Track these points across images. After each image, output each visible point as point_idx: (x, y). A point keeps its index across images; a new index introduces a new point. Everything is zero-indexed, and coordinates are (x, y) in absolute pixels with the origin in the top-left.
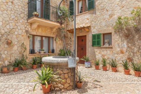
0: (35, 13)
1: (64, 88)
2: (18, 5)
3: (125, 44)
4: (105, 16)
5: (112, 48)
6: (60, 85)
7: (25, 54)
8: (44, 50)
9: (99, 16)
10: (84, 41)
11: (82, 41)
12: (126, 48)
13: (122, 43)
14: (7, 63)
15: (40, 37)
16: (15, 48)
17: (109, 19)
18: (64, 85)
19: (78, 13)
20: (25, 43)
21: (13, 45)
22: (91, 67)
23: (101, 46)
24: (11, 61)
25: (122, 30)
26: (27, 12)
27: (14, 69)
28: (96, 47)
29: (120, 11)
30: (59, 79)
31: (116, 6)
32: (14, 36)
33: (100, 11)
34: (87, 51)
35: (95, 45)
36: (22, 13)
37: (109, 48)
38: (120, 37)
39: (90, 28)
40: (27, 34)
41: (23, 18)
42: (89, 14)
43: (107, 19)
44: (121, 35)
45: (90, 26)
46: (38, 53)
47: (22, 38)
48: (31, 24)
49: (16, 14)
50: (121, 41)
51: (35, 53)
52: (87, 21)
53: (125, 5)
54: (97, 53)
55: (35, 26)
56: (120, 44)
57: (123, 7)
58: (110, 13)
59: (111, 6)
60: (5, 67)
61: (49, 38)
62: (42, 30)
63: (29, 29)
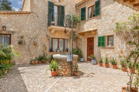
0: (52, 22)
1: (65, 74)
2: (41, 18)
3: (124, 45)
4: (108, 21)
5: (114, 48)
6: (62, 72)
7: (46, 52)
8: (59, 49)
9: (104, 21)
10: (92, 41)
11: (91, 41)
12: (125, 49)
13: (122, 44)
14: (34, 58)
15: (57, 39)
16: (39, 48)
17: (112, 24)
18: (65, 73)
19: (88, 18)
20: (46, 44)
21: (38, 46)
22: (97, 64)
23: (105, 46)
24: (37, 57)
25: (122, 33)
26: (47, 21)
27: (38, 62)
28: (101, 47)
29: (121, 16)
30: (62, 69)
31: (117, 12)
32: (39, 39)
33: (104, 17)
34: (94, 51)
35: (100, 45)
36: (44, 23)
37: (111, 48)
38: (120, 39)
39: (96, 31)
40: (47, 37)
41: (44, 26)
42: (96, 19)
43: (110, 23)
44: (121, 37)
45: (97, 29)
46: (55, 51)
47: (44, 41)
48: (50, 30)
49: (40, 24)
50: (121, 43)
51: (53, 51)
52: (95, 25)
53: (124, 11)
54: (102, 53)
55: (53, 31)
56: (121, 45)
57: (123, 13)
58: (112, 18)
59: (114, 12)
60: (33, 60)
61: (64, 39)
62: (58, 34)
63: (49, 34)
